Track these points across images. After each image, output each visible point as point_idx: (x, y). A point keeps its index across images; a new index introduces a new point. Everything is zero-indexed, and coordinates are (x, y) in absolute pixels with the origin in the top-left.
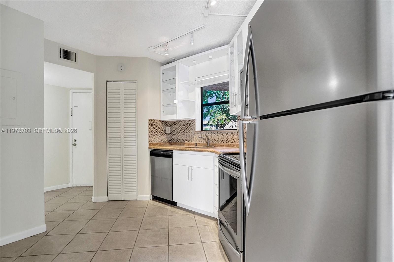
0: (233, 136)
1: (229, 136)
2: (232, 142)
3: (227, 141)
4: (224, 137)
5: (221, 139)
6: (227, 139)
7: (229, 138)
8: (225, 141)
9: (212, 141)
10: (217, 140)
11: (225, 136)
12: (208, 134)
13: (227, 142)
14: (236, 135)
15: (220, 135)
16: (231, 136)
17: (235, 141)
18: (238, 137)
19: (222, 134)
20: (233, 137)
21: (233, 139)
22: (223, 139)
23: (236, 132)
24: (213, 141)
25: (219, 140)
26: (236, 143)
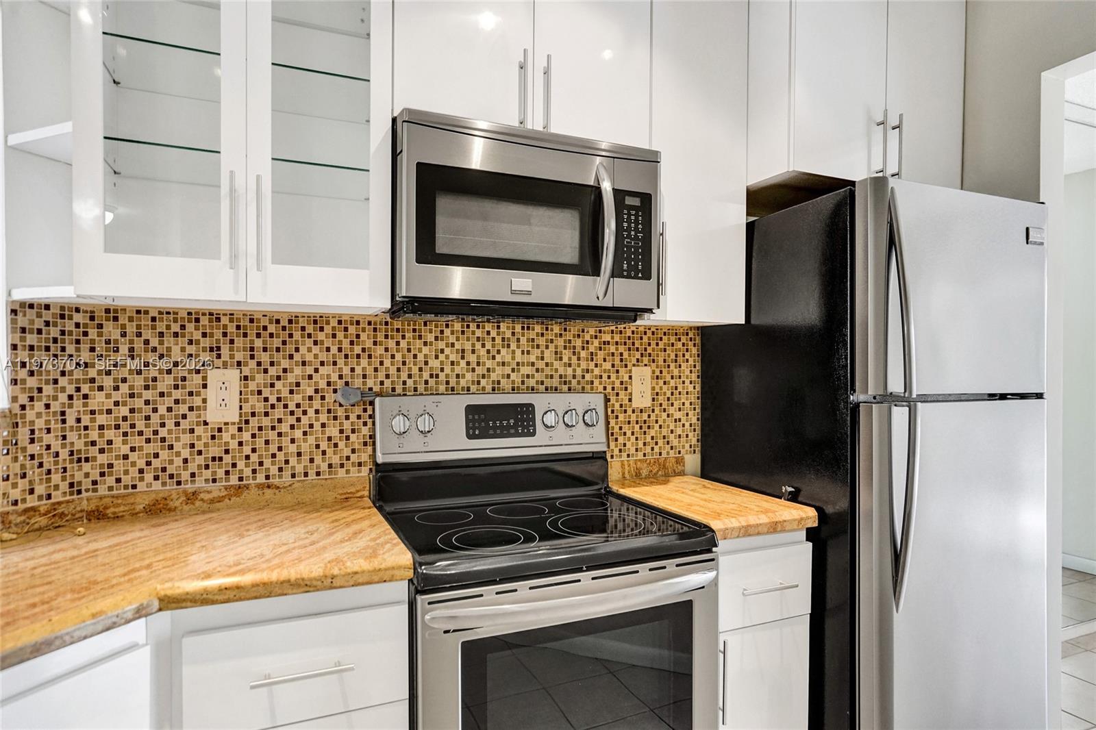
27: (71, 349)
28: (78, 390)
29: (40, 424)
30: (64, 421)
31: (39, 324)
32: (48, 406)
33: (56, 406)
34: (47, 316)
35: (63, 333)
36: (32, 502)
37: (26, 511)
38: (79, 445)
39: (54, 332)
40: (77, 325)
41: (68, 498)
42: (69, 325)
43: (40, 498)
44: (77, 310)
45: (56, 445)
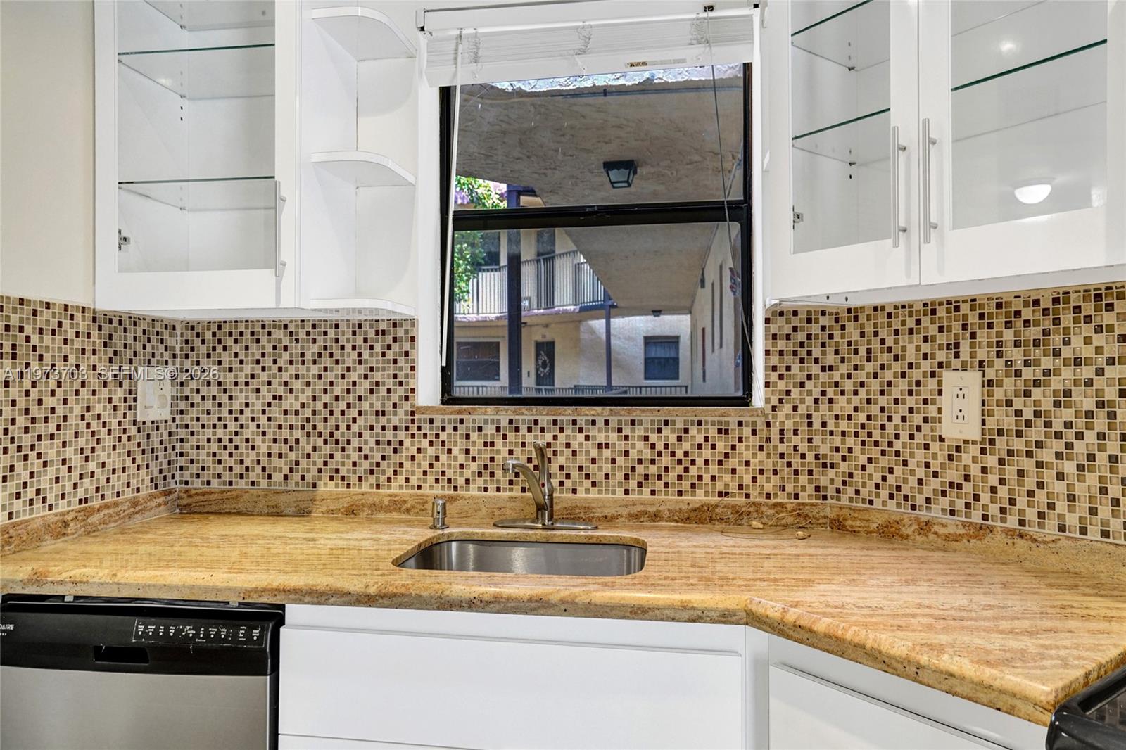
0: (734, 447)
1: (700, 446)
2: (720, 486)
3: (685, 485)
4: (660, 454)
5: (633, 469)
6: (680, 469)
7: (700, 462)
8: (666, 485)
9: (561, 483)
10: (599, 477)
11: (666, 446)
12: (524, 430)
13: (680, 493)
14: (754, 441)
15: (626, 438)
16: (713, 447)
17: (747, 480)
18: (768, 456)
19: (640, 431)
20: (727, 455)
21: (734, 471)
22: (653, 470)
23: (754, 423)
24: (568, 483)
25: (620, 475)
26: (752, 499)
27: (817, 353)
28: (823, 393)
29: (789, 425)
30: (810, 424)
31: (787, 330)
32: (795, 408)
33: (802, 409)
34: (795, 321)
35: (809, 337)
36: (781, 498)
37: (775, 505)
38: (824, 449)
39: (801, 336)
40: (823, 328)
41: (814, 501)
42: (815, 329)
43: (789, 496)
44: (823, 313)
45: (803, 447)
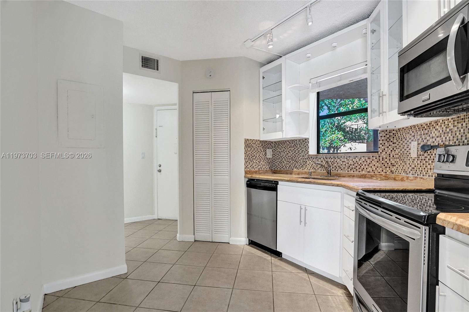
0: (371, 162)
1: (364, 162)
2: (368, 170)
3: (360, 170)
4: (355, 163)
5: (349, 166)
6: (359, 167)
7: (364, 165)
8: (356, 170)
9: (335, 169)
10: (343, 168)
11: (356, 162)
12: (328, 159)
13: (359, 172)
14: (376, 160)
15: (348, 160)
16: (367, 162)
17: (374, 169)
18: (379, 164)
19: (351, 159)
20: (370, 164)
21: (371, 167)
22: (354, 167)
23: (376, 156)
24: (336, 169)
25: (347, 168)
26: (375, 173)
27: (392, 140)
28: (393, 149)
29: (384, 157)
30: (390, 156)
31: (384, 135)
32: (386, 153)
33: (388, 153)
34: (386, 133)
35: (390, 136)
36: (382, 173)
37: (380, 174)
38: (393, 162)
39: (388, 136)
40: (393, 134)
41: (390, 174)
42: (391, 134)
43: (384, 173)
44: (393, 130)
45: (388, 162)
